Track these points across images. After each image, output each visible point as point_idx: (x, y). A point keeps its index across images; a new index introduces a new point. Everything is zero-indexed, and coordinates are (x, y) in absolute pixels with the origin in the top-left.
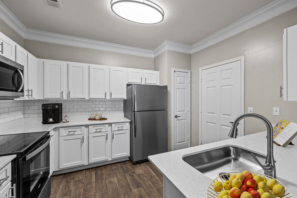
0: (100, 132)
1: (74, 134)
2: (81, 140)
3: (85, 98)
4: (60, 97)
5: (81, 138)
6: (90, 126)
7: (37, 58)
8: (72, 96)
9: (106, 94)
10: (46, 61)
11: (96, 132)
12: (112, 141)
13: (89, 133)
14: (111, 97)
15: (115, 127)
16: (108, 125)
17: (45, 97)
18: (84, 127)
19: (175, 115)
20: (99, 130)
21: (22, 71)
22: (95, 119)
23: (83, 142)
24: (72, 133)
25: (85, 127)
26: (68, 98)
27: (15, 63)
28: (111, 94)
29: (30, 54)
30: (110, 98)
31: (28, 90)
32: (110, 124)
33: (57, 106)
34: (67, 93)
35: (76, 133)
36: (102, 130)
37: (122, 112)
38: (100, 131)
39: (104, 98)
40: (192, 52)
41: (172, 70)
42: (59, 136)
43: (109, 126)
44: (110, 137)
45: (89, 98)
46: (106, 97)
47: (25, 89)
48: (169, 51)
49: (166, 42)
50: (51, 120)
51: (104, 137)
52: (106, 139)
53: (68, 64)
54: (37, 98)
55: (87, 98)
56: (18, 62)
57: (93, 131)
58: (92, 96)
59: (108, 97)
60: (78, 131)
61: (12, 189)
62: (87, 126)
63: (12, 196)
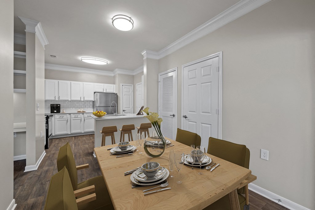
0: (77, 117)
1: (63, 118)
2: (67, 121)
3: (68, 100)
4: (54, 99)
8: (61, 99)
9: (81, 98)
11: (75, 117)
12: (84, 122)
13: (71, 118)
14: (84, 99)
15: (86, 115)
19: (123, 110)
20: (77, 116)
22: (80, 112)
24: (62, 117)
26: (59, 100)
28: (84, 97)
33: (59, 105)
34: (58, 96)
35: (64, 117)
36: (78, 117)
37: (92, 108)
39: (80, 100)
40: (134, 74)
41: (121, 85)
42: (55, 118)
44: (83, 120)
48: (119, 74)
49: (116, 70)
50: (55, 111)
51: (80, 120)
53: (59, 81)
55: (70, 100)
57: (73, 117)
58: (73, 99)
59: (82, 100)
60: (65, 116)
61: (46, 126)
62: (70, 114)
63: (46, 127)
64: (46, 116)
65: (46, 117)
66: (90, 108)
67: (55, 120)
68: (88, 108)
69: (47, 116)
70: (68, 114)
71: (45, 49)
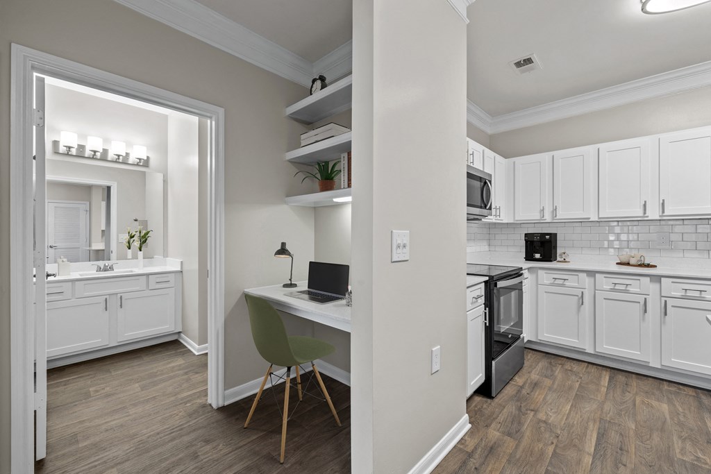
0: (626, 291)
1: (563, 285)
2: (579, 299)
3: (589, 218)
4: (539, 218)
5: (577, 296)
6: (597, 275)
7: (506, 157)
8: (561, 215)
9: (645, 205)
10: (518, 160)
11: (613, 290)
12: (662, 323)
13: (595, 290)
14: (663, 212)
15: (671, 288)
16: (648, 279)
17: (516, 219)
18: (585, 274)
20: (622, 287)
21: (490, 182)
22: (628, 264)
23: (582, 304)
24: (561, 282)
25: (587, 275)
26: (553, 219)
27: (483, 172)
28: (663, 204)
29: (497, 156)
30: (660, 216)
31: (496, 208)
32: (657, 279)
33: (547, 237)
34: (552, 209)
35: (567, 283)
36: (631, 289)
38: (624, 289)
39: (642, 215)
42: (537, 284)
43: (651, 281)
44: (654, 309)
45: (599, 218)
46: (645, 213)
47: (493, 207)
50: (538, 256)
51: (638, 308)
52: (642, 311)
53: (553, 156)
54: (505, 221)
55: (594, 218)
56: (485, 171)
57: (607, 286)
58: (606, 213)
59: (653, 214)
60: (572, 281)
61: (485, 313)
62: (591, 273)
63: (486, 320)
64: (487, 278)
65: (486, 282)
66: (695, 255)
67: (537, 287)
68: (687, 254)
69: (491, 277)
70: (585, 275)
71: (468, 21)
